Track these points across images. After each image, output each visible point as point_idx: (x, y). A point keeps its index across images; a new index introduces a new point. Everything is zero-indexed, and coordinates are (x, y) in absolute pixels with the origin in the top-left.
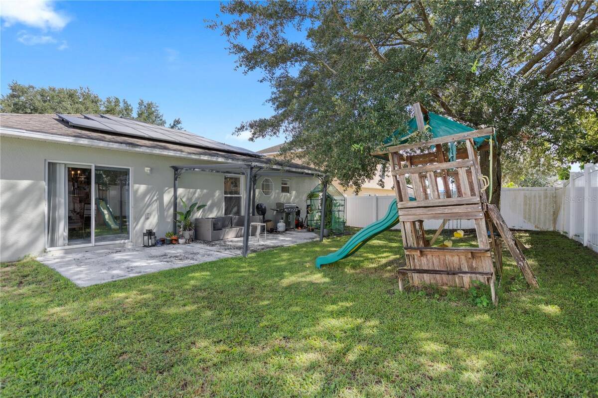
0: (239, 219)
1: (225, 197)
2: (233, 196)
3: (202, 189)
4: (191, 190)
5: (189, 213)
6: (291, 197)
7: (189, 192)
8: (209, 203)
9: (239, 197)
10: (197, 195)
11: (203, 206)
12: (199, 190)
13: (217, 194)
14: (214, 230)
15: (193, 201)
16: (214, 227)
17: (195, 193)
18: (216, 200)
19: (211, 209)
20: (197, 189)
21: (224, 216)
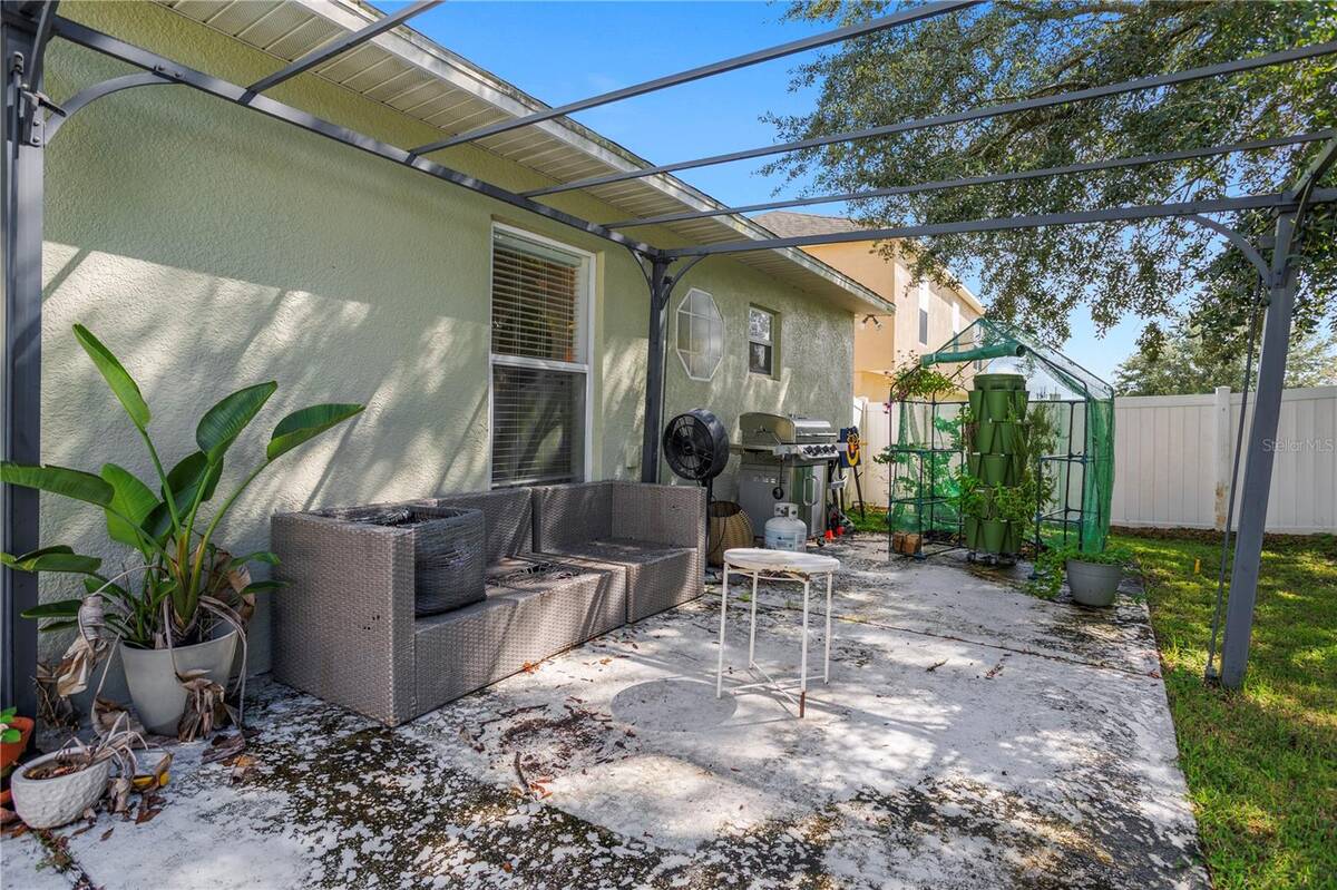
0: (574, 499)
1: (497, 369)
2: (542, 364)
3: (329, 293)
4: (231, 290)
5: (190, 476)
6: (777, 389)
7: (208, 299)
8: (381, 400)
9: (570, 375)
10: (282, 332)
11: (336, 414)
12: (298, 299)
13: (441, 336)
14: (421, 616)
15: (249, 371)
16: (421, 592)
17: (263, 317)
18: (434, 383)
19: (394, 442)
20: (286, 287)
21: (487, 486)
